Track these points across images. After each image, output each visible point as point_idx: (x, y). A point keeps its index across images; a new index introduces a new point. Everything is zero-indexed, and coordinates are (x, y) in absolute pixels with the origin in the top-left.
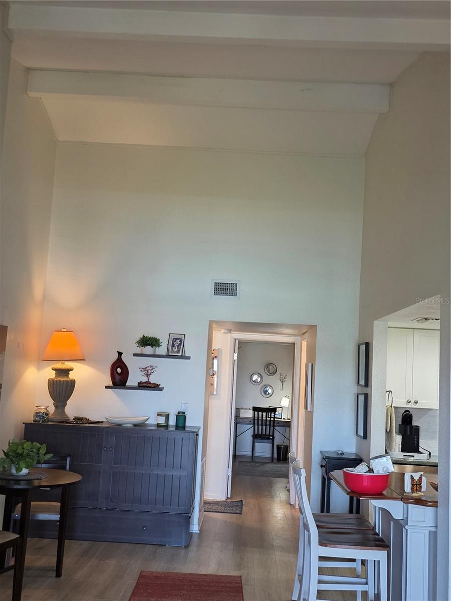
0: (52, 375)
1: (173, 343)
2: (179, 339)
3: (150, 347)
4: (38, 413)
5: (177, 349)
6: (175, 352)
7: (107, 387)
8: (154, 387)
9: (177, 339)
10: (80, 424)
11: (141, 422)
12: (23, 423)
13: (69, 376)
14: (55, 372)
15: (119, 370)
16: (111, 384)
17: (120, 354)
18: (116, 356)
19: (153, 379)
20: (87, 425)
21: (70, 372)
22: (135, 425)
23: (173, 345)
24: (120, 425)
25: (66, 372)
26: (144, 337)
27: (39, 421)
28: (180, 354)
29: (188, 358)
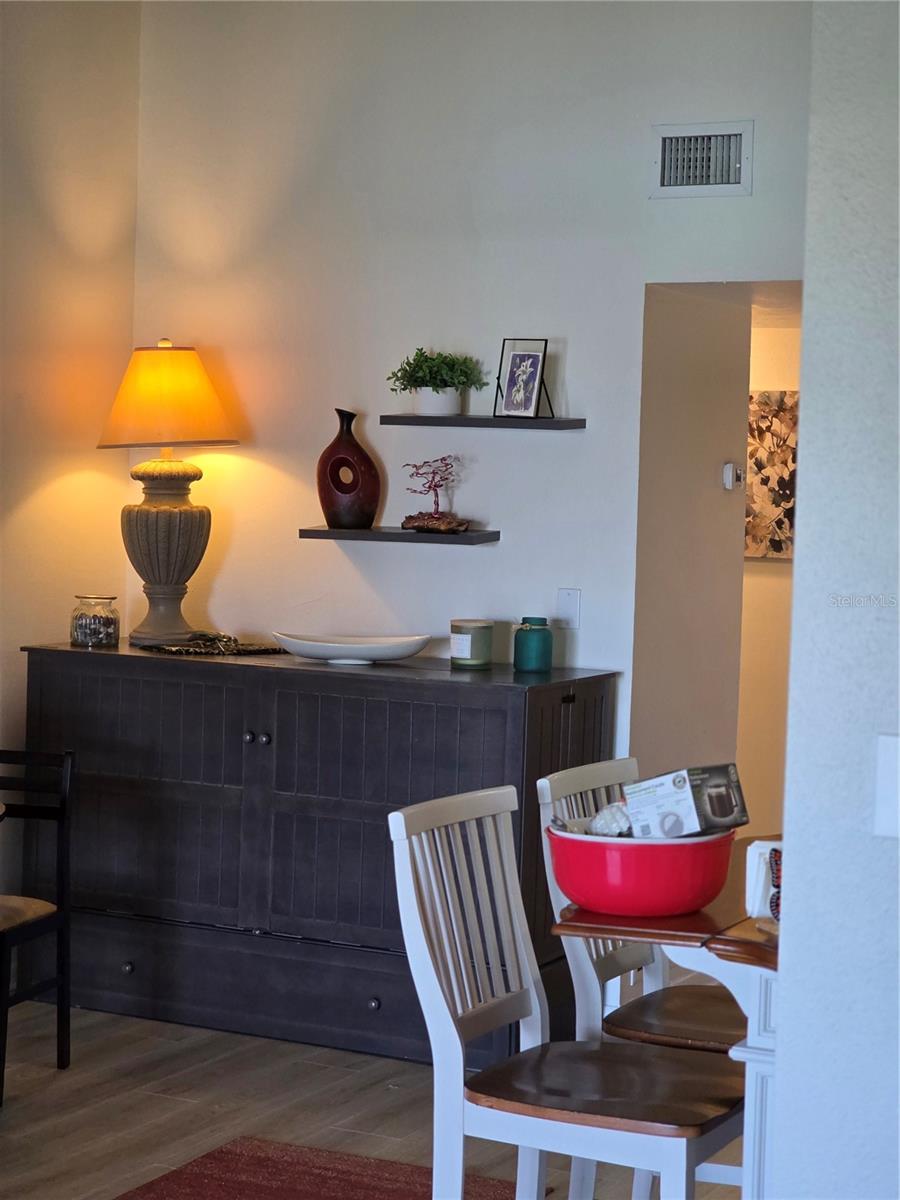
0: (136, 495)
1: (512, 373)
2: (530, 356)
3: (429, 389)
4: (81, 617)
5: (522, 392)
6: (517, 406)
7: (305, 534)
8: (453, 532)
9: (523, 358)
10: (196, 653)
11: (400, 652)
12: (23, 649)
13: (190, 497)
14: (140, 485)
15: (346, 475)
16: (320, 521)
17: (346, 417)
18: (334, 427)
19: (464, 503)
20: (231, 660)
21: (193, 485)
22: (376, 664)
23: (512, 382)
24: (324, 660)
25: (176, 484)
26: (420, 353)
27: (87, 646)
28: (531, 413)
29: (580, 424)
